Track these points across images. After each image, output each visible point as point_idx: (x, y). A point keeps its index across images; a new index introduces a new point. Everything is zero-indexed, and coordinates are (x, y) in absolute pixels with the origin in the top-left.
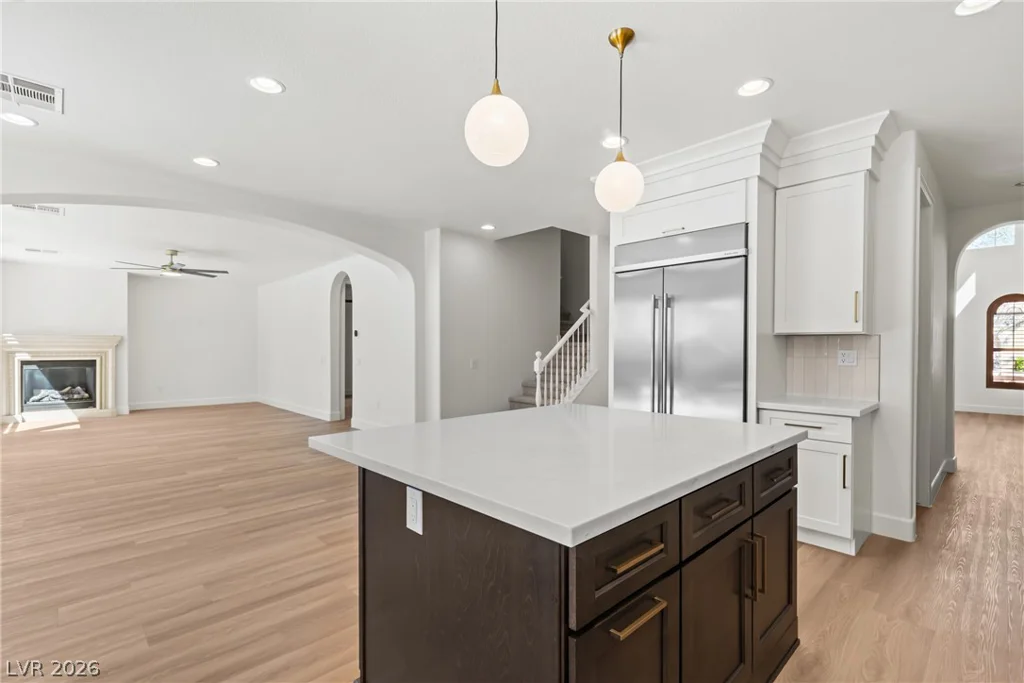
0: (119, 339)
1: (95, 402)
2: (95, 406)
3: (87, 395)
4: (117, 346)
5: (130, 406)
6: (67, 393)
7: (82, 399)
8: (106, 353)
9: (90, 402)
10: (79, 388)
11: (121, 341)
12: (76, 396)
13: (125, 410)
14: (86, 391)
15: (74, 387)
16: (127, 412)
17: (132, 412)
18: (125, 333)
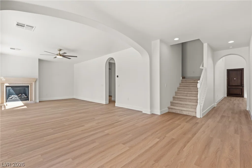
0: (36, 79)
1: (29, 99)
2: (29, 100)
3: (26, 97)
4: (35, 81)
5: (39, 100)
6: (20, 96)
7: (25, 98)
8: (32, 84)
9: (27, 99)
10: (23, 94)
11: (37, 80)
12: (23, 97)
13: (38, 101)
14: (26, 95)
15: (22, 94)
16: (38, 102)
17: (40, 102)
18: (38, 78)
